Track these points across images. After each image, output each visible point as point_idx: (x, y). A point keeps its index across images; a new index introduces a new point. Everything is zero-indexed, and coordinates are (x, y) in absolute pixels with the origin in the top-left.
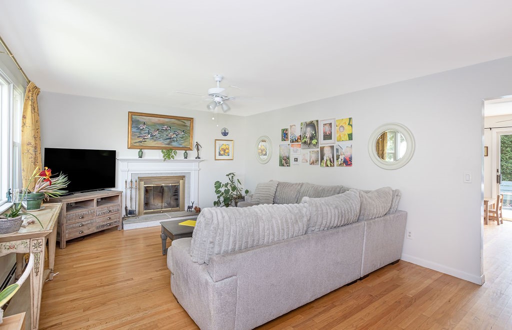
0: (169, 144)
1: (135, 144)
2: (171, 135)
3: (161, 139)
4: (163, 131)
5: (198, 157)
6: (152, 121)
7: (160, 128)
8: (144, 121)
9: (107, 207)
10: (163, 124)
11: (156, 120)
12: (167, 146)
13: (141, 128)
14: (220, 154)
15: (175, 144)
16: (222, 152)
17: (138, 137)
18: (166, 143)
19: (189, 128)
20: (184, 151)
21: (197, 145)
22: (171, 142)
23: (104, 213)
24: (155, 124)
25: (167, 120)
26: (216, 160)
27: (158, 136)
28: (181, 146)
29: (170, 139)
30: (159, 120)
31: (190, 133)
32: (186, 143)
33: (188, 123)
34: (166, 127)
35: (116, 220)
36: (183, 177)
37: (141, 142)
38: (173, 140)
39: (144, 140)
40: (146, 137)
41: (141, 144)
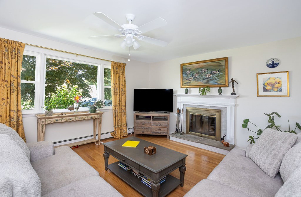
0: (207, 83)
1: (185, 85)
2: (209, 75)
3: (201, 80)
4: (202, 73)
5: (234, 94)
6: (195, 67)
7: (200, 71)
8: (190, 68)
9: (159, 123)
10: (202, 68)
11: (196, 65)
12: (206, 84)
13: (188, 73)
14: (265, 90)
15: (211, 82)
16: (268, 88)
17: (186, 80)
18: (204, 82)
19: (224, 67)
20: (219, 88)
21: (233, 81)
22: (208, 81)
23: (156, 125)
24: (196, 69)
25: (204, 64)
26: (258, 96)
27: (199, 77)
28: (217, 84)
29: (208, 78)
30: (199, 65)
31: (225, 72)
32: (221, 81)
33: (223, 63)
34: (204, 69)
35: (164, 132)
36: (219, 111)
37: (188, 83)
38: (210, 79)
39: (190, 81)
40: (191, 79)
41: (188, 84)
